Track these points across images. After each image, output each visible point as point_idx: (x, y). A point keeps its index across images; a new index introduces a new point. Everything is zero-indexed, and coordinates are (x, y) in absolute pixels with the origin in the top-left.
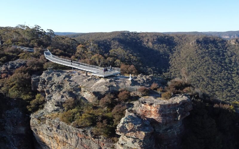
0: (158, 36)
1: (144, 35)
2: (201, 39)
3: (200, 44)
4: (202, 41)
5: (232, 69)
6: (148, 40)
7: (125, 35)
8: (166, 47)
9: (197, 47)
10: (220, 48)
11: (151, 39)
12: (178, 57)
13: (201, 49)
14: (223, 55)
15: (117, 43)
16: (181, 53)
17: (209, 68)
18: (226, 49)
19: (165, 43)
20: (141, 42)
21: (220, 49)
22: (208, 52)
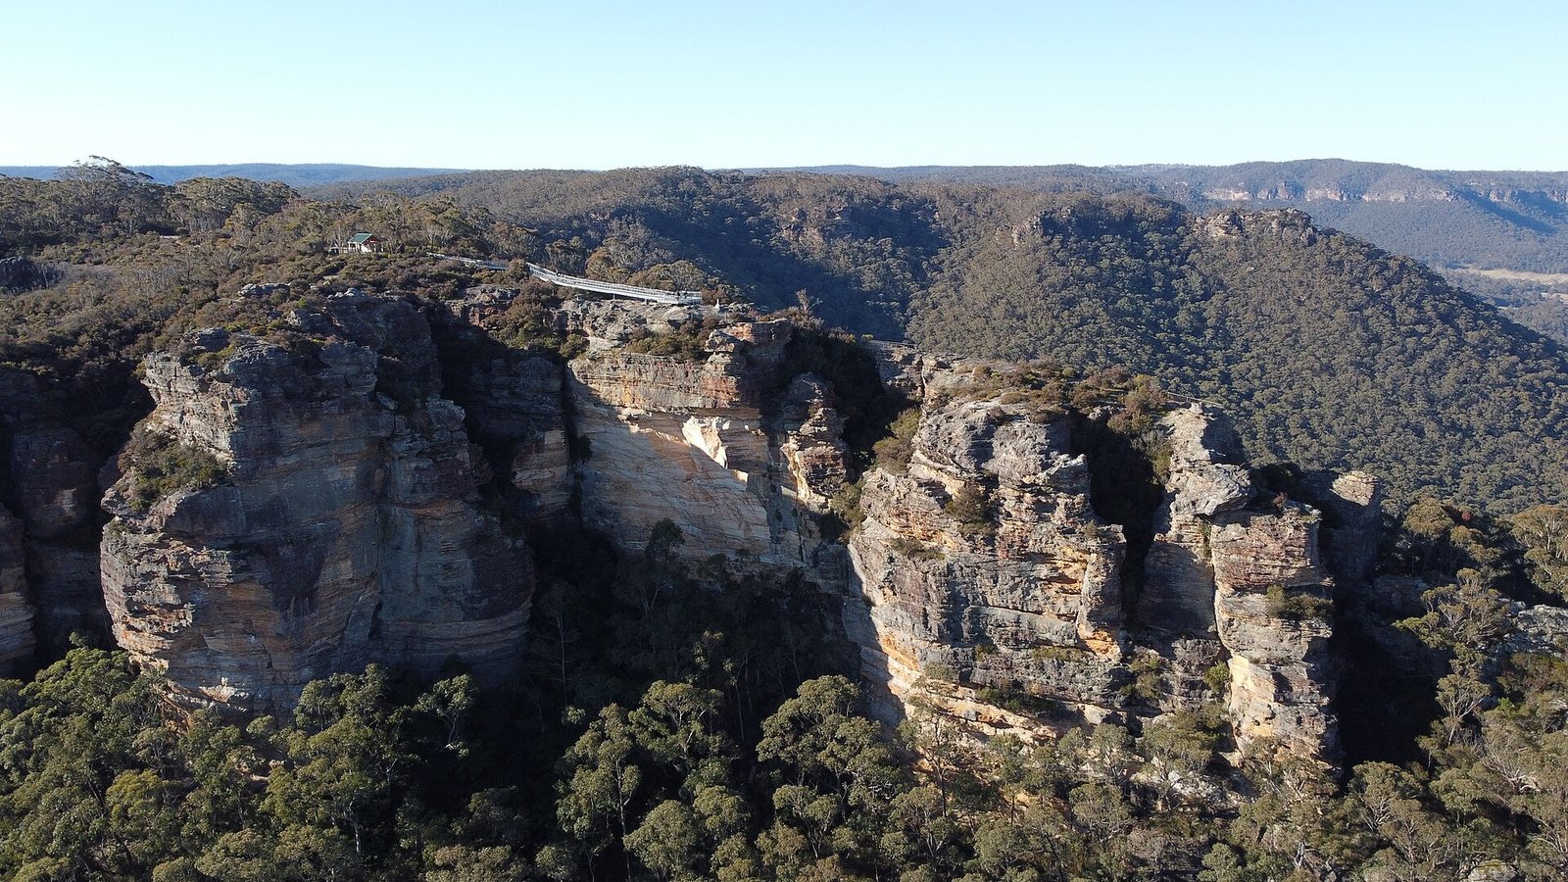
0: (851, 197)
1: (780, 191)
2: (1065, 214)
3: (1059, 237)
4: (1069, 221)
5: (1200, 359)
6: (802, 214)
7: (682, 187)
8: (893, 254)
9: (1041, 254)
10: (1153, 258)
11: (815, 212)
12: (952, 304)
13: (1063, 264)
14: (1168, 293)
15: (641, 233)
16: (968, 280)
17: (1092, 356)
18: (1182, 262)
19: (890, 231)
20: (768, 226)
21: (1157, 263)
22: (1098, 277)
